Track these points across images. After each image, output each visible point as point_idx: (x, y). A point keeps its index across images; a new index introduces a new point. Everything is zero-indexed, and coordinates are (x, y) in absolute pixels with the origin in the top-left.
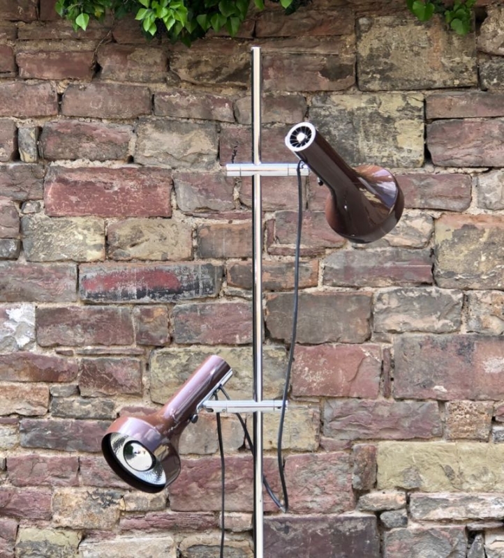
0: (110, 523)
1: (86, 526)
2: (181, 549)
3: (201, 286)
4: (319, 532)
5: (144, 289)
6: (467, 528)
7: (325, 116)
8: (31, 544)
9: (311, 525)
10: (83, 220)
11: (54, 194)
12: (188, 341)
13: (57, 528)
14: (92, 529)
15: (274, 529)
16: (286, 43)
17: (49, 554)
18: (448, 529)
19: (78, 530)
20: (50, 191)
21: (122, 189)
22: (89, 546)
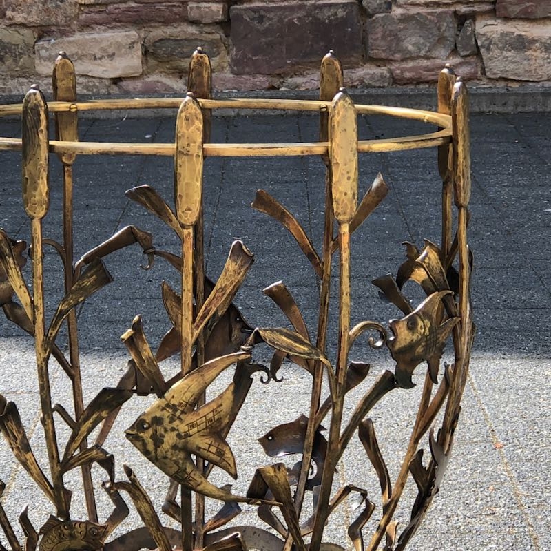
0: (68, 19)
1: (42, 23)
2: (147, 45)
4: (295, 21)
6: (455, 13)
9: (287, 13)
13: (11, 26)
14: (49, 26)
15: (248, 20)
17: (2, 54)
18: (436, 12)
19: (33, 27)
22: (46, 44)
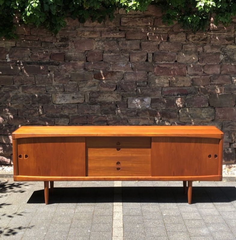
3: (193, 93)
5: (179, 93)
7: (226, 50)
10: (163, 76)
11: (156, 70)
12: (189, 107)
16: (217, 32)
20: (156, 69)
21: (174, 69)
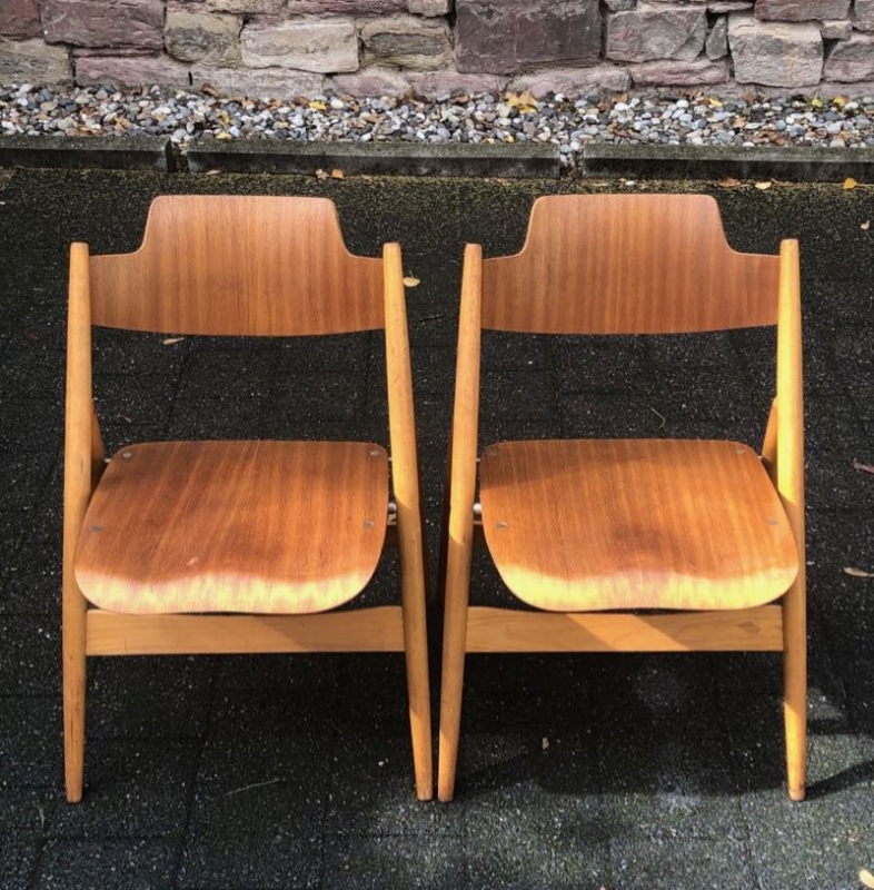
0: (275, 6)
1: (247, 10)
2: (364, 38)
4: (528, 17)
6: (708, 11)
8: (183, 31)
9: (520, 8)
13: (213, 12)
14: (254, 13)
15: (475, 13)
17: (205, 43)
18: (685, 12)
19: (236, 14)
22: (253, 34)
